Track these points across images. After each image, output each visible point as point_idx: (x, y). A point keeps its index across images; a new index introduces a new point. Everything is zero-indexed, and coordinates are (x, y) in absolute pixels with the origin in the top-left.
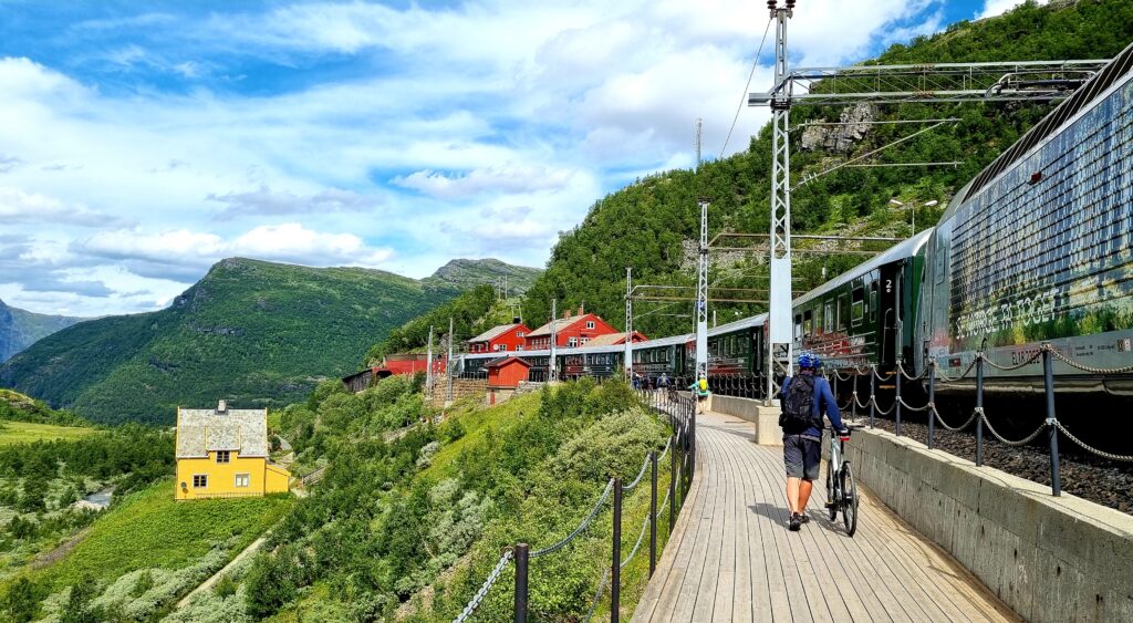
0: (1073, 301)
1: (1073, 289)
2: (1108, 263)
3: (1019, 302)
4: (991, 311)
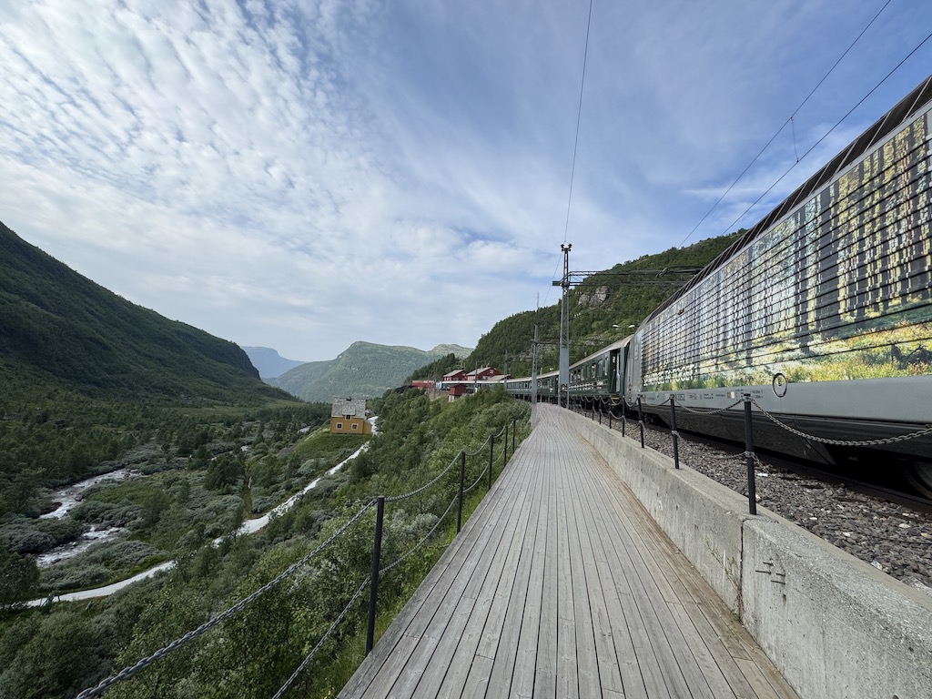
0: (702, 371)
1: (701, 365)
2: (720, 353)
3: (674, 370)
4: (660, 373)
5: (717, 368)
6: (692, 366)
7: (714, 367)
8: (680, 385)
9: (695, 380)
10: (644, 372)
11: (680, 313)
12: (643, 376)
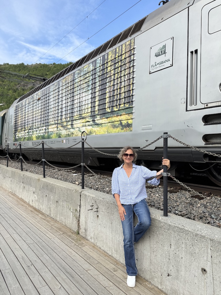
0: (50, 130)
1: (50, 127)
2: (59, 122)
3: (34, 130)
4: (26, 131)
5: (57, 129)
6: (45, 128)
7: (56, 128)
8: (38, 138)
9: (46, 135)
10: (16, 131)
11: (39, 100)
12: (15, 133)
